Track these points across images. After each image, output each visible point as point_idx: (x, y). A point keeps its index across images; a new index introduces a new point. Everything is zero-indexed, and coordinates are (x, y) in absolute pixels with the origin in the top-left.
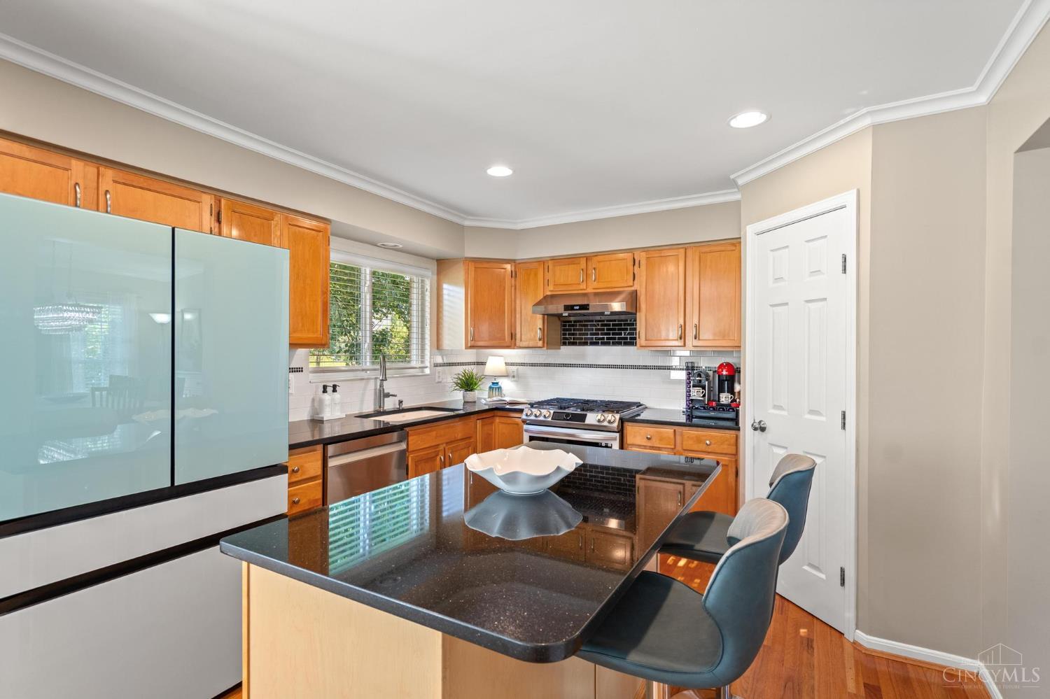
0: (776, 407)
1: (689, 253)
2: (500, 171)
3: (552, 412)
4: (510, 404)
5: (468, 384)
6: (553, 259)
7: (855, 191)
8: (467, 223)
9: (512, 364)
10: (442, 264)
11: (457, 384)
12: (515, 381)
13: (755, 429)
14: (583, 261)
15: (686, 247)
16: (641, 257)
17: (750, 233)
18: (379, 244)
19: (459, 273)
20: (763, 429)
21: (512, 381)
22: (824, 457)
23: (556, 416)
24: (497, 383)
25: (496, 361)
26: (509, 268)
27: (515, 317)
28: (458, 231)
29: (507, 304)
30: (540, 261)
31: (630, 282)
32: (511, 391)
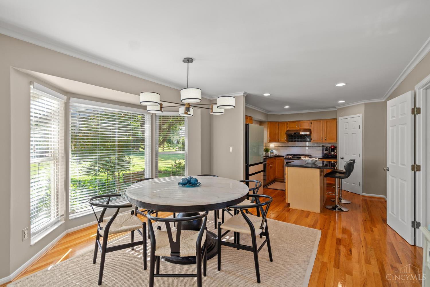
0: (346, 154)
1: (324, 121)
4: (277, 155)
5: (266, 151)
6: (289, 122)
7: (361, 114)
8: (269, 114)
9: (276, 146)
11: (264, 151)
12: (276, 150)
13: (341, 159)
14: (297, 122)
15: (323, 120)
16: (312, 122)
17: (340, 119)
19: (266, 125)
20: (343, 159)
23: (293, 157)
24: (272, 151)
25: (272, 145)
26: (277, 123)
27: (279, 135)
28: (267, 115)
29: (277, 132)
30: (285, 122)
31: (309, 127)
32: (275, 152)
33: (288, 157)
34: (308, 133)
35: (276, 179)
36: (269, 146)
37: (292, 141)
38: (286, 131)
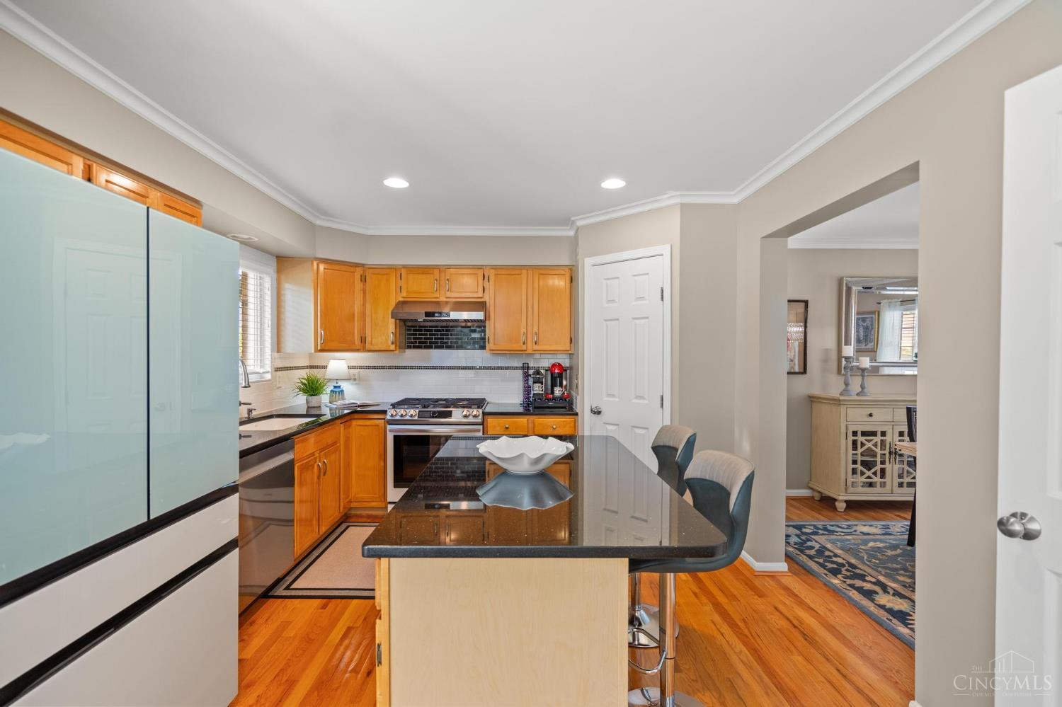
0: (609, 395)
1: (530, 272)
2: (396, 183)
3: (417, 411)
4: (359, 406)
5: (312, 388)
6: (405, 267)
7: (669, 246)
8: (318, 222)
9: (355, 367)
10: (283, 262)
11: (300, 389)
12: (356, 384)
13: (593, 412)
14: (436, 272)
15: (527, 267)
16: (492, 273)
17: (588, 266)
18: (229, 235)
19: (308, 275)
20: (599, 413)
21: (352, 384)
22: (647, 428)
23: (421, 415)
24: (339, 387)
25: (338, 364)
26: (358, 272)
27: (365, 321)
28: (309, 229)
29: (357, 308)
30: (392, 268)
31: (480, 294)
32: (353, 394)
33: (402, 416)
34: (479, 315)
35: (356, 508)
36: (325, 367)
37: (415, 347)
38: (393, 303)
